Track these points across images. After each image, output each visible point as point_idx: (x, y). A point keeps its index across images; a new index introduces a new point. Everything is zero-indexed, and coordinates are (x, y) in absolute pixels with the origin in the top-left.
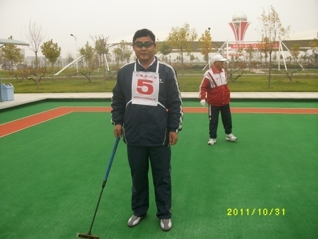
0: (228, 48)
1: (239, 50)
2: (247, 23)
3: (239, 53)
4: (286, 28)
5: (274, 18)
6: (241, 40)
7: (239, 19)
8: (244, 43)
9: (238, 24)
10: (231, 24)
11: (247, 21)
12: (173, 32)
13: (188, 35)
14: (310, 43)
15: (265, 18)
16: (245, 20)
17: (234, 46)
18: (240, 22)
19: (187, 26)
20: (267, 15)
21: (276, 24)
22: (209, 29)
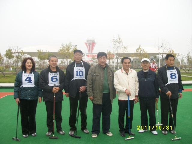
0: (86, 57)
1: (92, 58)
2: (95, 43)
3: (92, 60)
4: (126, 47)
5: (119, 41)
6: (92, 52)
7: (90, 41)
8: (93, 54)
9: (90, 43)
10: (86, 43)
11: (95, 42)
12: (62, 47)
13: (71, 49)
14: (131, 55)
15: (114, 41)
16: (94, 41)
17: (89, 56)
18: (91, 42)
19: (71, 43)
20: (115, 39)
21: (121, 44)
22: (76, 45)
